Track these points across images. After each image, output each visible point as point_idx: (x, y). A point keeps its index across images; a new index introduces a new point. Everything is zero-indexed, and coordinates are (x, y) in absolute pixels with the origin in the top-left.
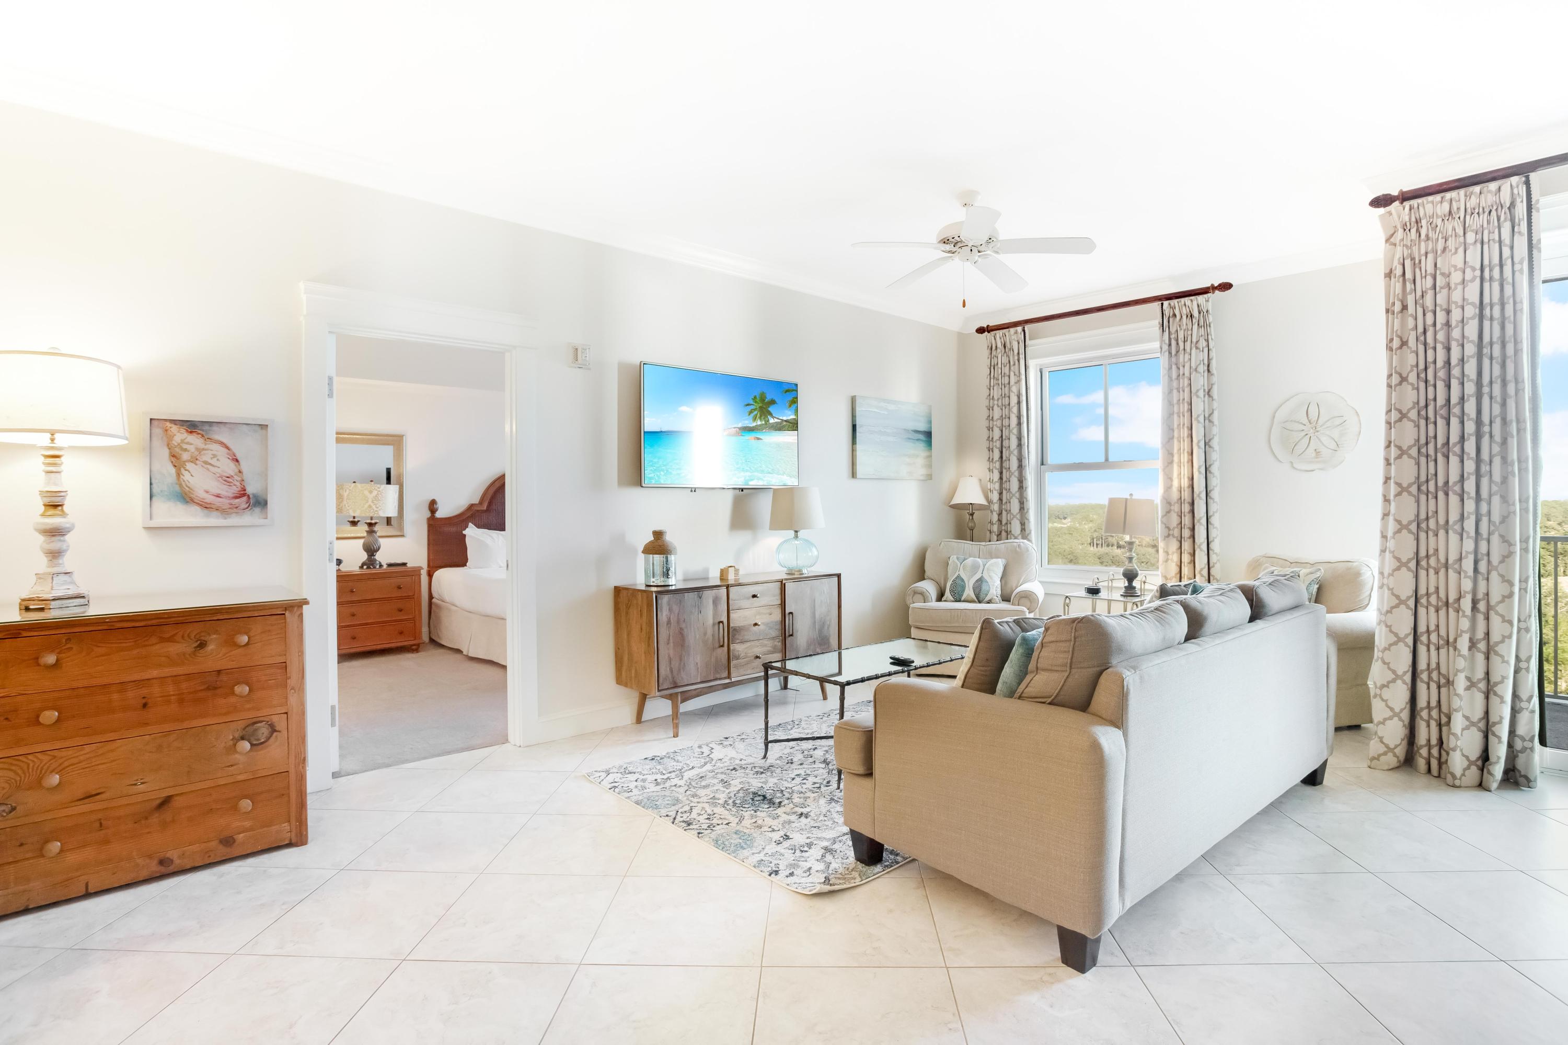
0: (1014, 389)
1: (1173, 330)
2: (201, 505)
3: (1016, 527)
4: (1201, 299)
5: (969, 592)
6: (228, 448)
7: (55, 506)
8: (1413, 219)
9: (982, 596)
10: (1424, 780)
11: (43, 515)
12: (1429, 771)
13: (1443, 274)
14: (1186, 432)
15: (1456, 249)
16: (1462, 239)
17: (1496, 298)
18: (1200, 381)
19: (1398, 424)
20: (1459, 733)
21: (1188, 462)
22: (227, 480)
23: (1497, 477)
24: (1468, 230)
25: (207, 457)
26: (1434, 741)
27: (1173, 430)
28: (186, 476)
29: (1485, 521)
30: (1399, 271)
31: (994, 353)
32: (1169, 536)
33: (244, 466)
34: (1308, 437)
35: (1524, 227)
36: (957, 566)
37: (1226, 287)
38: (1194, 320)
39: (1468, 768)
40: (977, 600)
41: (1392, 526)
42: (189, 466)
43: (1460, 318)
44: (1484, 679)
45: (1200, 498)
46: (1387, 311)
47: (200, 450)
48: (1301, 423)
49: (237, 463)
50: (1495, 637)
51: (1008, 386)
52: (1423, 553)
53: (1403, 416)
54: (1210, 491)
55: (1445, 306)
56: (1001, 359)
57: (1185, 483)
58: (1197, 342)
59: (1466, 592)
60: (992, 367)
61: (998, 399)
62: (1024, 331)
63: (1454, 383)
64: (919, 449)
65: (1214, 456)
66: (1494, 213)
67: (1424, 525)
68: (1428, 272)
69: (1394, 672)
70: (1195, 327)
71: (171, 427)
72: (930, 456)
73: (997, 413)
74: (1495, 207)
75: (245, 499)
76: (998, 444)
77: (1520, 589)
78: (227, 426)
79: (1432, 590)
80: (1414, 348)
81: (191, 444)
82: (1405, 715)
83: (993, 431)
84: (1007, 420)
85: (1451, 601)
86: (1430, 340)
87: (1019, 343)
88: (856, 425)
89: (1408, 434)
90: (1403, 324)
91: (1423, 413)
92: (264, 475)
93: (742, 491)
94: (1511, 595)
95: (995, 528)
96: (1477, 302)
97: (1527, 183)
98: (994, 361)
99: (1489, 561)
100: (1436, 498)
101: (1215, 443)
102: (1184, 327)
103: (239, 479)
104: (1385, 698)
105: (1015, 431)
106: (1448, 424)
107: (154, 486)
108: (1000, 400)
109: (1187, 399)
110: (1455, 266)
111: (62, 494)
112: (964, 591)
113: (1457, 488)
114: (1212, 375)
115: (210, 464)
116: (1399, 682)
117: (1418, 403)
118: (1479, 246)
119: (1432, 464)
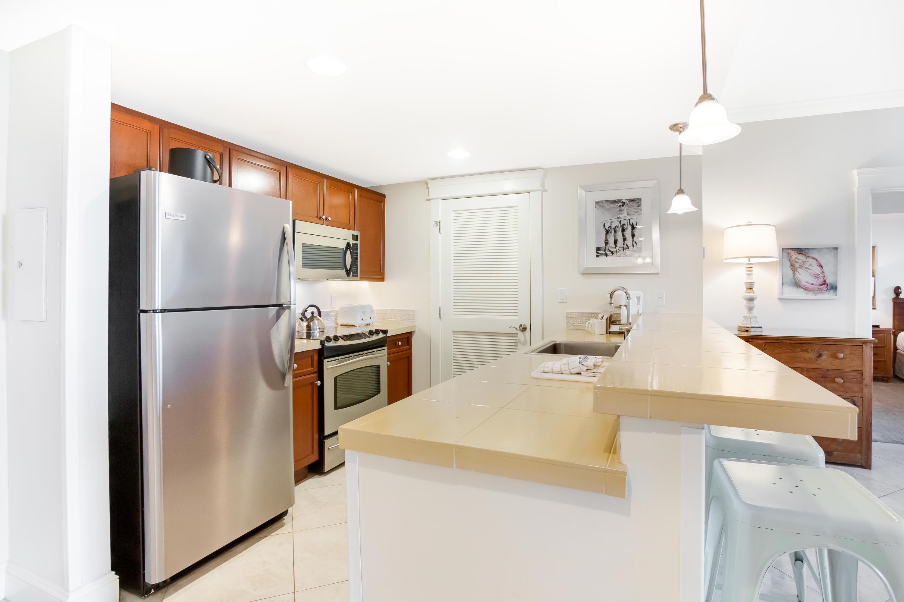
2: (804, 289)
6: (817, 260)
7: (750, 289)
11: (746, 292)
22: (817, 276)
25: (807, 265)
28: (797, 275)
33: (825, 269)
42: (799, 270)
47: (804, 262)
49: (821, 268)
71: (791, 252)
75: (825, 286)
78: (817, 249)
81: (800, 259)
92: (836, 274)
103: (823, 276)
107: (784, 279)
111: (753, 284)
115: (809, 269)
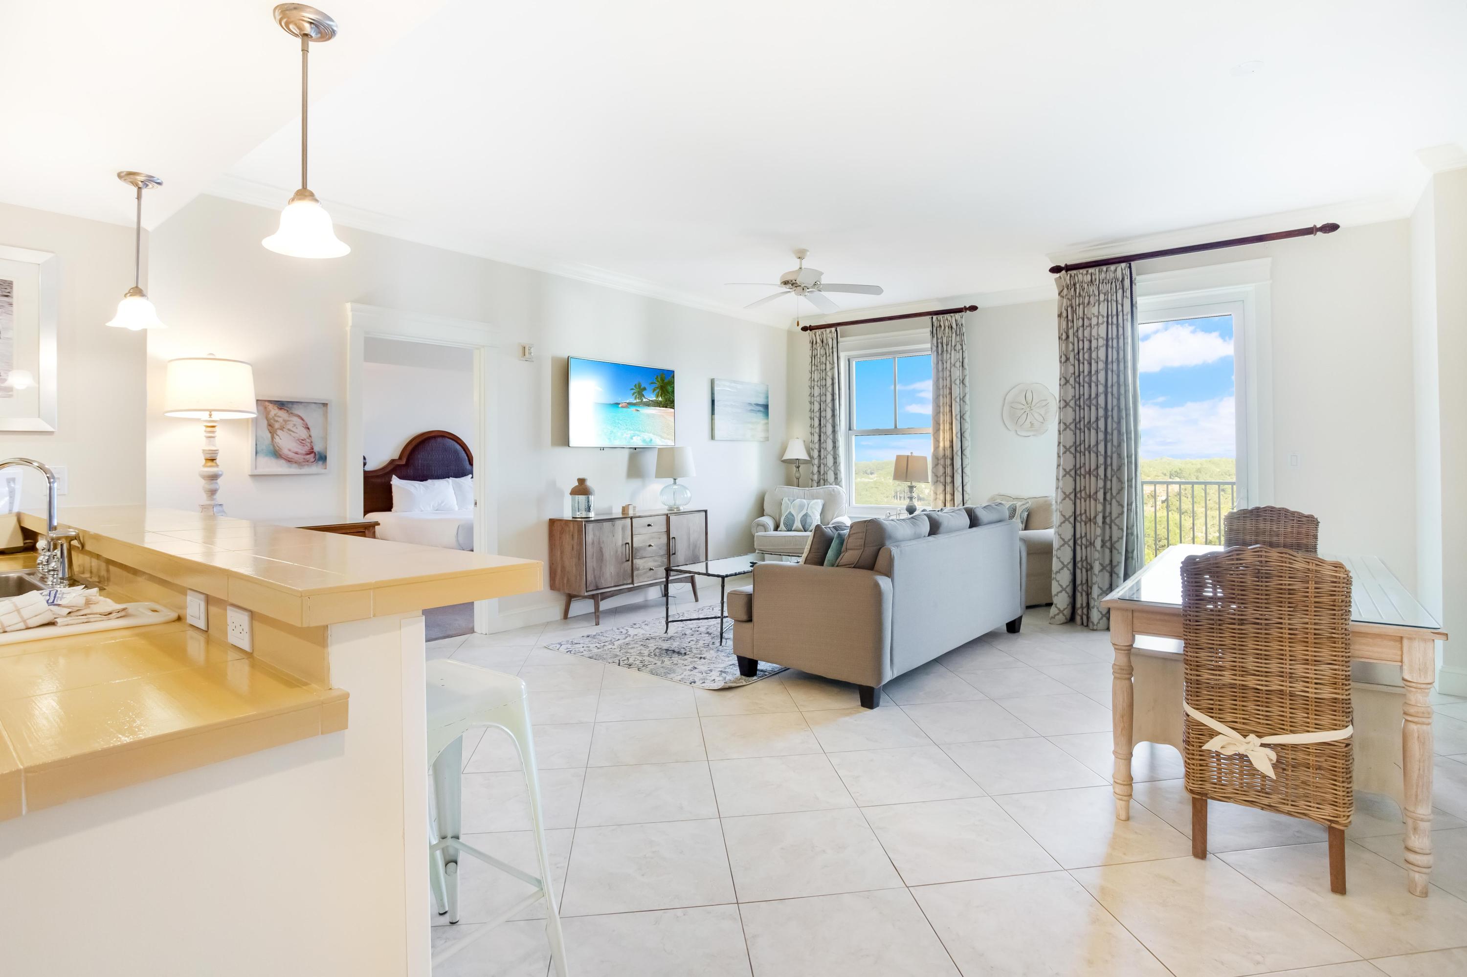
0: (829, 374)
1: (939, 337)
2: (286, 460)
3: (831, 476)
4: (958, 316)
5: (798, 524)
6: (302, 419)
7: (213, 460)
8: (1072, 283)
9: (807, 526)
10: (1079, 628)
11: (205, 466)
12: (1082, 624)
13: (1088, 318)
14: (948, 408)
15: (1095, 304)
16: (1097, 298)
17: (1114, 336)
18: (957, 373)
19: (1064, 409)
20: (1096, 598)
21: (949, 430)
22: (302, 442)
23: (1115, 443)
24: (1100, 292)
25: (290, 426)
26: (1084, 605)
27: (940, 407)
28: (277, 439)
29: (1109, 469)
30: (1064, 315)
31: (814, 346)
32: (937, 481)
33: (313, 432)
34: (1027, 412)
35: (1129, 292)
36: (788, 505)
37: (973, 308)
38: (953, 330)
39: (1101, 618)
40: (803, 530)
41: (1062, 473)
42: (279, 432)
43: (1096, 346)
44: (1109, 564)
45: (957, 455)
46: (1059, 338)
47: (285, 421)
48: (1022, 404)
49: (308, 430)
50: (1114, 539)
51: (824, 371)
52: (1078, 489)
53: (1067, 404)
54: (964, 450)
55: (1088, 338)
56: (820, 351)
57: (948, 444)
58: (955, 346)
59: (1099, 512)
60: (813, 357)
61: (817, 381)
62: (836, 331)
63: (1093, 385)
64: (759, 418)
65: (967, 426)
66: (1114, 283)
67: (1078, 472)
68: (1080, 316)
69: (1062, 563)
70: (954, 335)
71: (268, 406)
72: (767, 423)
73: (817, 391)
74: (1114, 280)
75: (312, 455)
76: (818, 414)
77: (1128, 510)
78: (303, 404)
79: (1083, 511)
80: (1073, 363)
81: (280, 417)
82: (1069, 590)
83: (814, 404)
84: (824, 396)
85: (1092, 518)
86: (1081, 358)
87: (833, 340)
88: (714, 400)
89: (1070, 415)
90: (1067, 347)
91: (1078, 403)
92: (325, 439)
93: (635, 449)
94: (1122, 513)
95: (816, 477)
96: (1105, 338)
97: (1130, 267)
98: (815, 352)
99: (1111, 494)
100: (1085, 455)
101: (967, 417)
102: (947, 335)
103: (309, 441)
104: (1058, 579)
105: (830, 405)
106: (1090, 410)
107: (258, 446)
108: (819, 382)
109: (948, 385)
110: (1094, 314)
111: (217, 452)
112: (794, 523)
113: (1095, 449)
114: (965, 369)
115: (292, 431)
116: (1065, 569)
117: (1075, 396)
118: (1106, 302)
119: (1082, 434)
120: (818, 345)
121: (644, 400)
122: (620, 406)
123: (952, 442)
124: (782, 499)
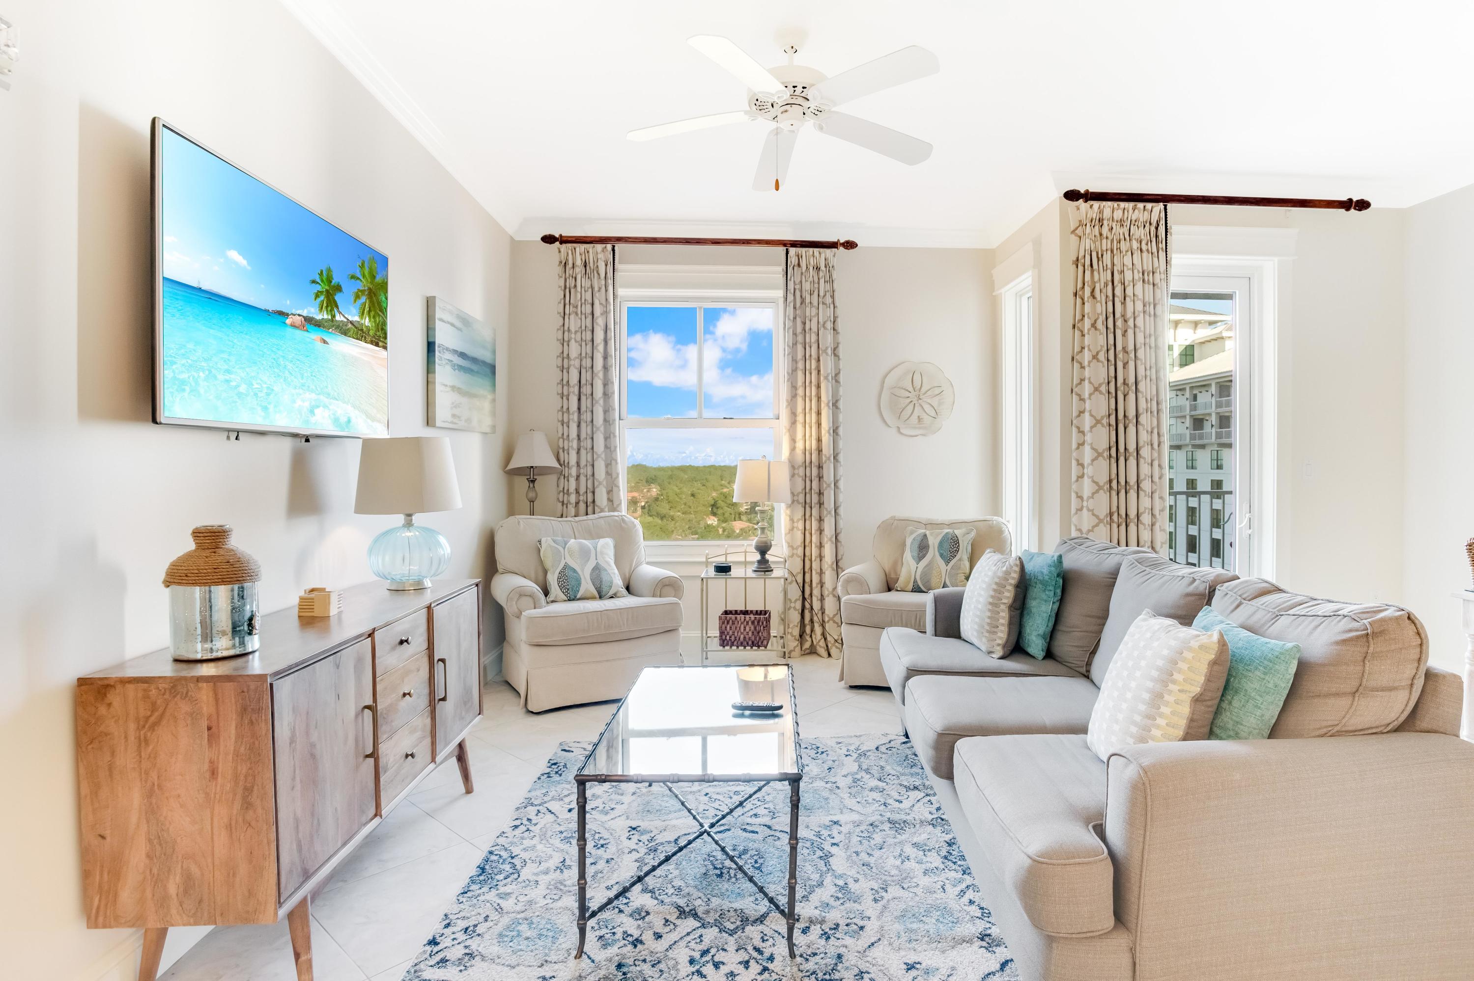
3: (600, 498)
4: (828, 252)
5: (587, 587)
9: (605, 589)
14: (813, 391)
16: (1129, 244)
17: (1152, 300)
18: (827, 339)
21: (815, 422)
24: (1132, 238)
31: (570, 272)
34: (913, 403)
35: (1163, 243)
36: (559, 551)
37: (850, 245)
38: (821, 273)
40: (597, 596)
45: (828, 462)
48: (907, 390)
51: (590, 316)
53: (1095, 390)
55: (1121, 299)
56: (583, 282)
57: (812, 444)
58: (823, 297)
60: (567, 290)
61: (576, 333)
62: (613, 250)
66: (1147, 229)
70: (822, 280)
73: (574, 350)
76: (575, 390)
80: (1101, 331)
83: (567, 372)
84: (589, 360)
88: (434, 343)
93: (307, 440)
95: (573, 498)
97: (1166, 212)
98: (570, 283)
102: (808, 278)
109: (814, 355)
110: (1126, 266)
112: (579, 584)
114: (838, 333)
118: (1140, 252)
120: (577, 270)
121: (338, 318)
122: (288, 321)
123: (819, 440)
124: (540, 541)
